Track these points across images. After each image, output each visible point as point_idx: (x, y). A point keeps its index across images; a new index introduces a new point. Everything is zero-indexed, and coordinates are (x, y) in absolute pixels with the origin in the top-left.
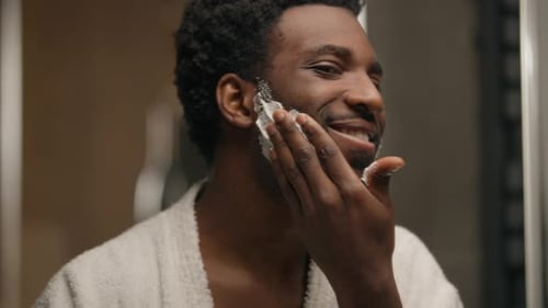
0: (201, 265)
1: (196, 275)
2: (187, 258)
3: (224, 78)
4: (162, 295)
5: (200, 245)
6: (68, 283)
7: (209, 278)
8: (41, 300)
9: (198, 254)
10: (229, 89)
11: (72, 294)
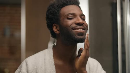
0: (53, 60)
1: (52, 62)
2: (51, 58)
3: (53, 25)
4: (45, 65)
5: (53, 56)
6: (26, 62)
7: (55, 63)
8: (20, 66)
9: (53, 58)
10: (55, 27)
11: (27, 65)
